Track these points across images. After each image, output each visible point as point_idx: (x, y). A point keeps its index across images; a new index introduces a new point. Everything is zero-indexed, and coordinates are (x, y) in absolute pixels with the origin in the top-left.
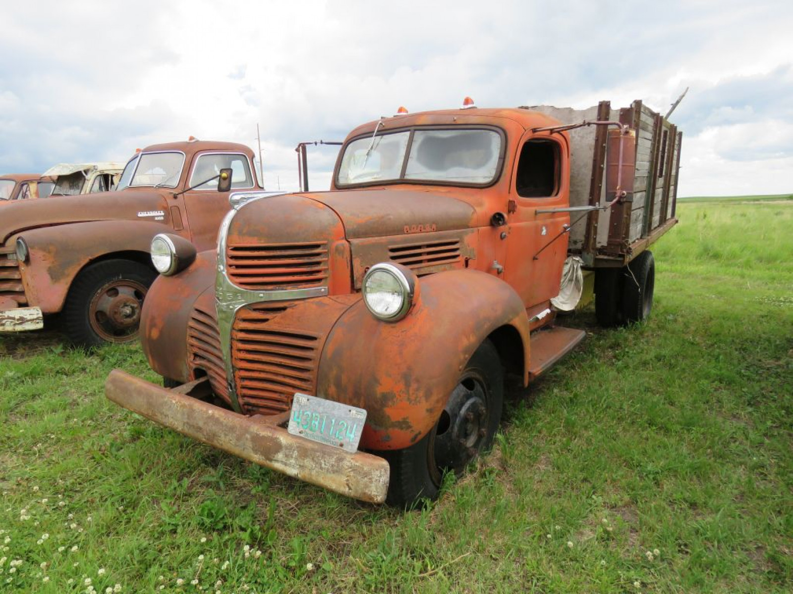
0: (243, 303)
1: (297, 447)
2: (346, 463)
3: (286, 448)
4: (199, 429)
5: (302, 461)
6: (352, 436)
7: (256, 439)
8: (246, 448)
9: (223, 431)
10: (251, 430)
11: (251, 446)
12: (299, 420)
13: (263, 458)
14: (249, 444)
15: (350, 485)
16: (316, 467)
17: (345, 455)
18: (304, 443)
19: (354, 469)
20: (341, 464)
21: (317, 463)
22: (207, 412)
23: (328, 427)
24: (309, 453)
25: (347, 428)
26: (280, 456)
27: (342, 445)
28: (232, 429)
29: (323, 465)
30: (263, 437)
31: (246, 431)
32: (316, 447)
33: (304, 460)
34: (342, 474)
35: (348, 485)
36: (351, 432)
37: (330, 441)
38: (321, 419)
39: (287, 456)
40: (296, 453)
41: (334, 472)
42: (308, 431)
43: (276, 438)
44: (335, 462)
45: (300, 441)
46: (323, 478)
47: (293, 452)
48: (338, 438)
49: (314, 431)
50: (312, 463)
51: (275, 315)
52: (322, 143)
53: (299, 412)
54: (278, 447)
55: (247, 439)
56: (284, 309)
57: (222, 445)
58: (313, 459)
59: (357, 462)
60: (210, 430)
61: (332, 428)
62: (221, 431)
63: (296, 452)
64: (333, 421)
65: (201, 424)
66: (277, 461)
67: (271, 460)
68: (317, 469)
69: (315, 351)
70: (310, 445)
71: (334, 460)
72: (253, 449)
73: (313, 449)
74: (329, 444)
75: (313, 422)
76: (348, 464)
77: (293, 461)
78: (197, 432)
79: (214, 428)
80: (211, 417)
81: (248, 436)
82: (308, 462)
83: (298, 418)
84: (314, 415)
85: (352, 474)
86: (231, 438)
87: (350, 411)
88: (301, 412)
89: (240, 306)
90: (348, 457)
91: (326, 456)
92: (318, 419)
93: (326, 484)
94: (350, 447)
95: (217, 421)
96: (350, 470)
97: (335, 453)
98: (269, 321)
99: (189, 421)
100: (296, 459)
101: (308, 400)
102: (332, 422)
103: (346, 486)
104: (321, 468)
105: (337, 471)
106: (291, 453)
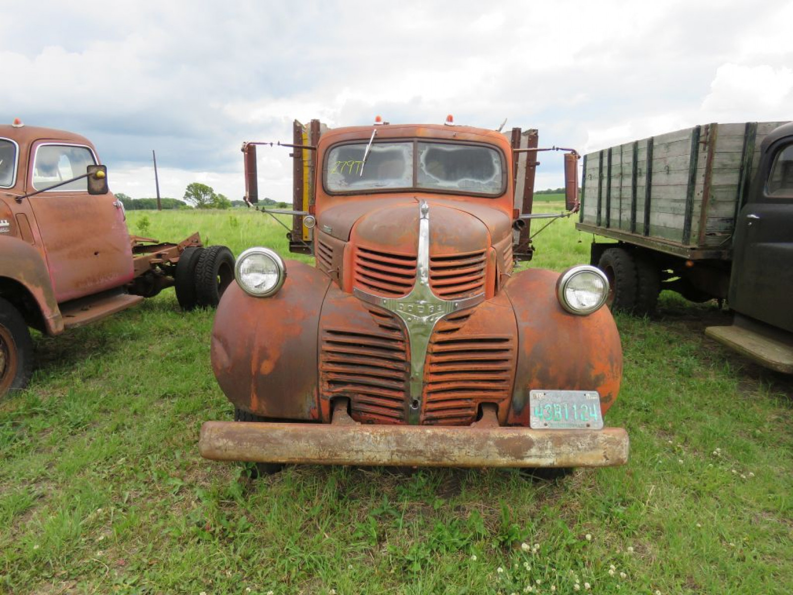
0: (442, 314)
1: (550, 438)
2: (601, 438)
3: (539, 442)
4: (420, 452)
5: (559, 449)
6: (596, 415)
7: (500, 443)
8: (491, 455)
9: (455, 446)
10: (492, 435)
11: (497, 451)
12: (541, 415)
13: (513, 458)
14: (495, 450)
15: (608, 456)
16: (573, 450)
17: (596, 432)
18: (554, 433)
19: (608, 441)
20: (596, 441)
21: (573, 447)
22: (425, 433)
23: (571, 413)
24: (563, 440)
25: (589, 409)
26: (533, 451)
27: (588, 426)
28: (468, 441)
29: (580, 447)
30: (509, 439)
31: (487, 438)
32: (567, 433)
33: (560, 447)
34: (599, 448)
35: (605, 456)
36: (593, 413)
37: (576, 425)
38: (563, 408)
39: (540, 449)
40: (550, 444)
41: (591, 449)
42: (552, 422)
43: (524, 436)
44: (590, 440)
45: (550, 432)
46: (581, 458)
47: (547, 444)
48: (584, 420)
49: (559, 420)
50: (568, 448)
51: (464, 323)
52: (279, 144)
53: (539, 406)
54: (530, 444)
55: (490, 446)
56: (467, 316)
57: (456, 460)
58: (569, 444)
59: (609, 435)
60: (435, 450)
61: (575, 413)
62: (452, 447)
63: (549, 442)
64: (575, 407)
65: (420, 447)
66: (530, 456)
67: (522, 458)
68: (575, 452)
69: (510, 351)
70: (561, 433)
71: (588, 439)
72: (500, 454)
73: (566, 436)
74: (576, 428)
75: (556, 412)
76: (603, 438)
77: (548, 452)
78: (416, 456)
79: (441, 446)
80: (434, 436)
81: (491, 443)
82: (565, 448)
83: (539, 412)
84: (555, 406)
85: (608, 446)
86: (468, 450)
87: (585, 395)
88: (541, 407)
89: (440, 318)
90: (600, 433)
91: (580, 438)
92: (560, 409)
93: (583, 462)
94: (596, 425)
95: (443, 438)
96: (605, 443)
97: (587, 434)
98: (460, 330)
99: (399, 448)
100: (552, 449)
101: (545, 394)
102: (573, 408)
103: (603, 458)
104: (579, 449)
105: (594, 448)
106: (545, 445)
